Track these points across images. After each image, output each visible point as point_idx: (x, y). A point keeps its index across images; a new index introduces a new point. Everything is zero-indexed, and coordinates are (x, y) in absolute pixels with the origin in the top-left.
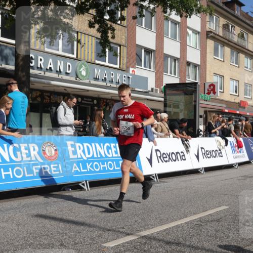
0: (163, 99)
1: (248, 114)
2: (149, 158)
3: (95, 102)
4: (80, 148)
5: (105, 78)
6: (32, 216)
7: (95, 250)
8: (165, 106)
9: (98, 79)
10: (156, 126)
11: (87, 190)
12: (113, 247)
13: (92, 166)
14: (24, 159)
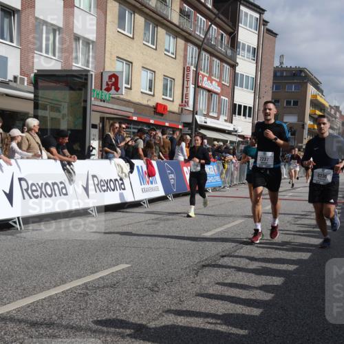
0: (32, 96)
1: (167, 124)
2: (8, 192)
8: (36, 106)
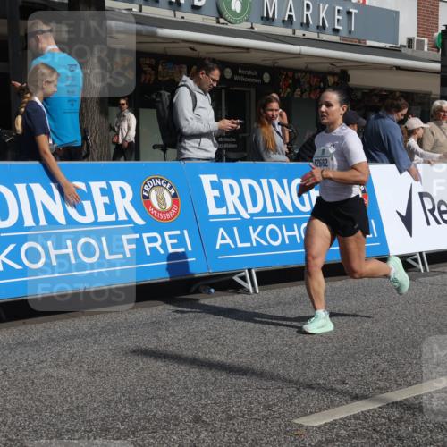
0: (437, 66)
2: (404, 214)
3: (266, 77)
4: (232, 192)
5: (290, 17)
6: (126, 354)
7: (277, 434)
9: (273, 19)
10: (420, 133)
11: (251, 291)
12: (319, 427)
13: (262, 235)
14: (100, 220)
